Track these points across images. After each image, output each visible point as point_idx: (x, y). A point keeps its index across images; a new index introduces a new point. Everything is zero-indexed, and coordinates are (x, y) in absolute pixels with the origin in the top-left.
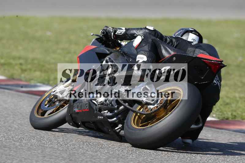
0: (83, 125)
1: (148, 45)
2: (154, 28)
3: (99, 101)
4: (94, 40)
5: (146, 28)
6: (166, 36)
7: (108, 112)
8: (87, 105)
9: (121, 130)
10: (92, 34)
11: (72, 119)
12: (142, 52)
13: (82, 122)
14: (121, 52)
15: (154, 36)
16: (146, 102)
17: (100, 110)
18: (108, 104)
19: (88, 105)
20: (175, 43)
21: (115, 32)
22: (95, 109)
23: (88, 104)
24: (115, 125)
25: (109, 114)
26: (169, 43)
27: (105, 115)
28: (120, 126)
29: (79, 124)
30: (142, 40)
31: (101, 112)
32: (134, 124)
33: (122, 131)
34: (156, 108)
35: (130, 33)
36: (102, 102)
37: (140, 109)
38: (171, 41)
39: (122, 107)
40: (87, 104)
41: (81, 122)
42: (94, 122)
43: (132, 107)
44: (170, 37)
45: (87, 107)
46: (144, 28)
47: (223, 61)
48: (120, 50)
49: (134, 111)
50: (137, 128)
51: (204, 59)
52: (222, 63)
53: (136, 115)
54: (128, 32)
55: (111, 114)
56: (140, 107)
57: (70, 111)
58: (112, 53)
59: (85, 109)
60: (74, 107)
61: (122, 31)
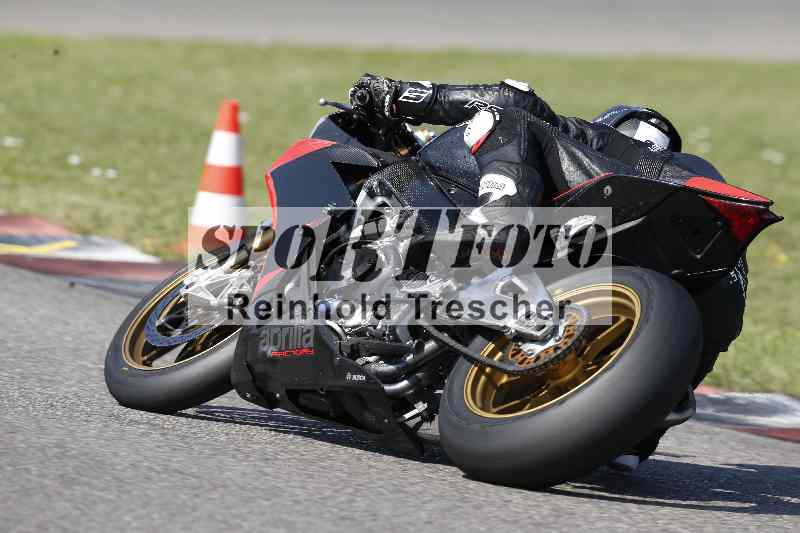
0: (291, 400)
1: (515, 142)
2: (529, 86)
4: (322, 120)
5: (503, 85)
7: (377, 361)
8: (307, 336)
9: (425, 420)
10: (322, 101)
11: (254, 381)
12: (496, 164)
13: (287, 391)
14: (420, 164)
15: (533, 112)
16: (516, 331)
17: (355, 352)
18: (384, 335)
19: (311, 335)
20: (595, 141)
21: (397, 93)
22: (336, 348)
23: (312, 332)
24: (403, 403)
25: (384, 367)
27: (372, 371)
28: (421, 407)
29: (278, 395)
30: (496, 124)
31: (355, 360)
33: (425, 425)
34: (551, 351)
35: (451, 99)
37: (492, 355)
39: (430, 346)
40: (309, 331)
41: (282, 390)
42: (329, 393)
43: (466, 346)
45: (307, 340)
46: (496, 85)
47: (772, 203)
48: (413, 158)
49: (472, 360)
50: (487, 415)
52: (771, 209)
53: (481, 371)
54: (442, 97)
55: (391, 368)
56: (491, 346)
57: (246, 353)
58: (388, 165)
59: (303, 348)
60: (262, 339)
61: (422, 93)
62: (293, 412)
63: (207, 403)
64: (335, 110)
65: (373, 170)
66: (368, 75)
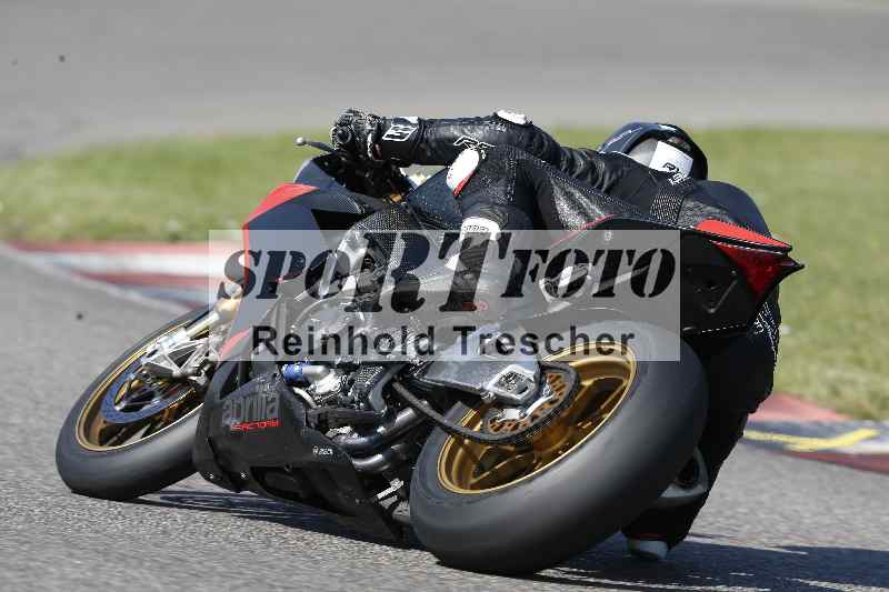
0: (257, 480)
1: (501, 182)
2: (525, 118)
3: (317, 391)
4: (306, 163)
5: (496, 118)
6: (571, 150)
7: (351, 433)
8: (272, 405)
9: (401, 499)
10: (299, 140)
11: (216, 457)
12: (479, 207)
13: (252, 469)
14: (408, 210)
15: (527, 148)
16: (495, 395)
17: (323, 424)
18: (353, 401)
19: (276, 404)
20: (607, 176)
21: (380, 130)
22: (303, 418)
23: (277, 401)
24: (377, 480)
25: (358, 440)
26: (581, 177)
27: (342, 443)
28: (397, 484)
29: (243, 475)
30: (482, 163)
31: (324, 433)
32: (450, 479)
33: (403, 506)
35: (438, 136)
36: (330, 392)
37: (471, 424)
38: (592, 168)
39: (407, 414)
40: (273, 400)
41: (248, 470)
42: (297, 471)
43: (443, 413)
44: (589, 155)
45: (272, 411)
46: (488, 118)
47: (791, 249)
48: (403, 203)
49: (449, 430)
50: (461, 491)
51: (720, 239)
52: (790, 254)
53: (459, 442)
54: (430, 135)
55: (363, 439)
56: (472, 414)
57: (208, 428)
58: (374, 212)
59: (266, 420)
60: (225, 410)
61: (406, 129)
62: (261, 495)
63: (170, 488)
64: (320, 153)
65: (357, 218)
66: (351, 111)
